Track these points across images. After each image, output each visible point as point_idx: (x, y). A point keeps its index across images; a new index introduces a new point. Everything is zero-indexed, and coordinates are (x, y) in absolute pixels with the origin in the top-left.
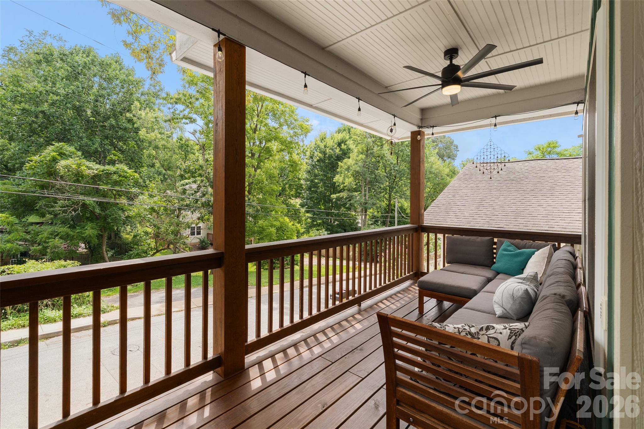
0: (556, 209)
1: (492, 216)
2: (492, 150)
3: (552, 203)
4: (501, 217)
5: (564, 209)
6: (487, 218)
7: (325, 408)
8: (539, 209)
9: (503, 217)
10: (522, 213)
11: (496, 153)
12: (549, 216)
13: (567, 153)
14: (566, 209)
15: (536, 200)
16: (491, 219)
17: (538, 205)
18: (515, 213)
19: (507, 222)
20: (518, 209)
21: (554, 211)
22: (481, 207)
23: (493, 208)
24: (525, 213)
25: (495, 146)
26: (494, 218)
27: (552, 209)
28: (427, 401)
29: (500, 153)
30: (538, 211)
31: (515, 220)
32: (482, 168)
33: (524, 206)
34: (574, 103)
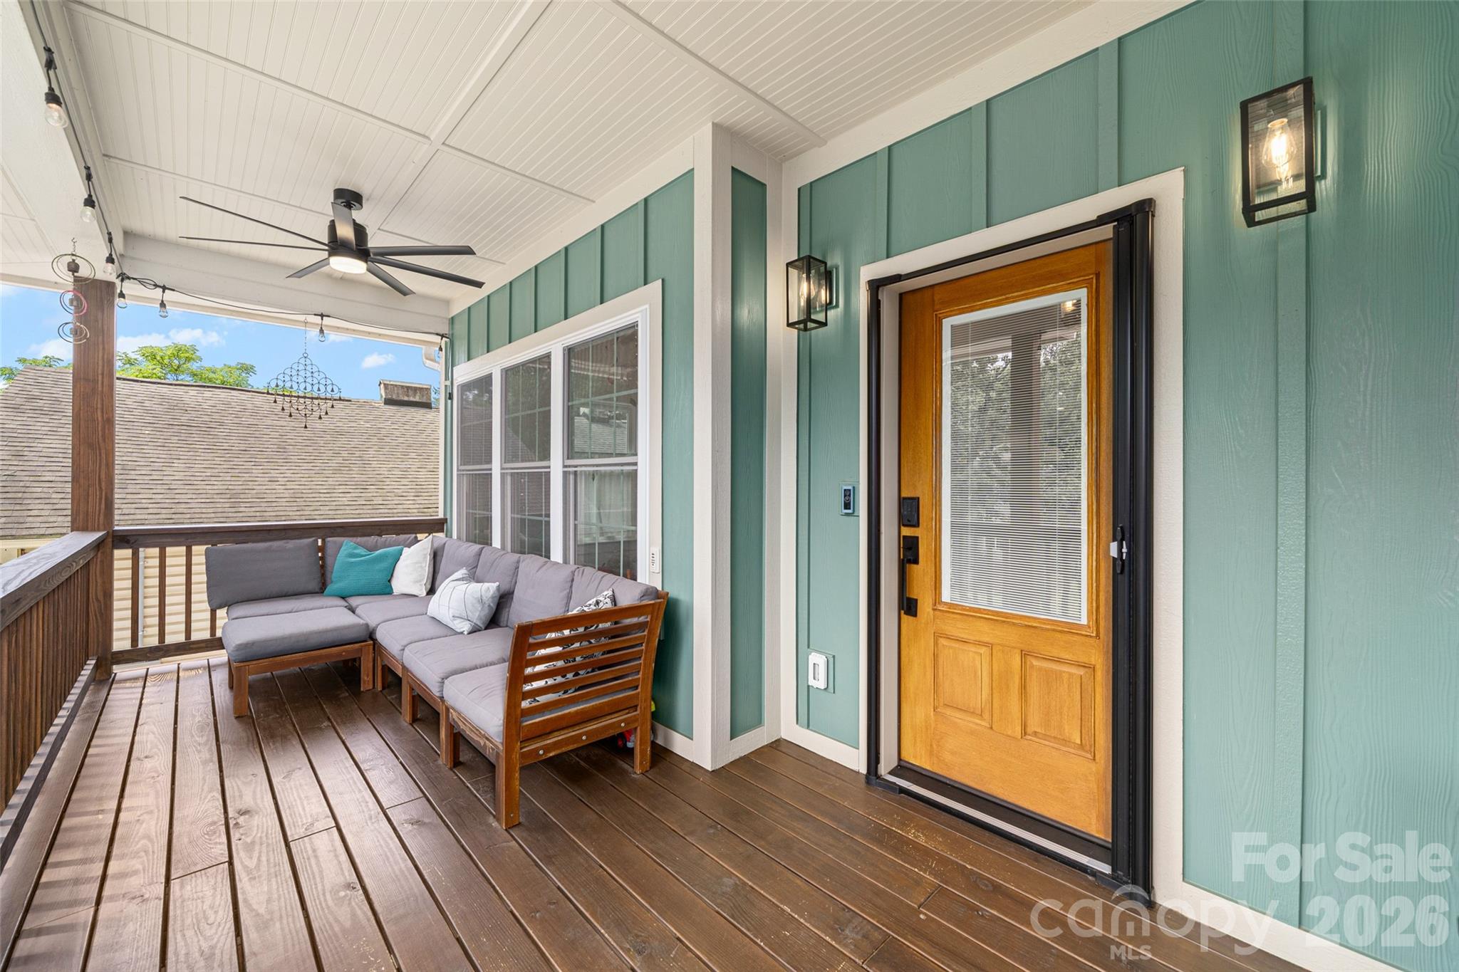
0: (306, 487)
1: (173, 506)
2: (309, 374)
3: (293, 475)
4: (197, 505)
5: (318, 487)
6: (164, 511)
7: (359, 886)
8: (273, 487)
9: (203, 505)
10: (242, 496)
11: (315, 381)
12: (298, 500)
13: (218, 378)
14: (321, 487)
15: (262, 471)
16: (173, 511)
17: (267, 479)
18: (228, 496)
19: (219, 515)
20: (230, 487)
21: (304, 491)
22: (129, 486)
23: (167, 487)
24: (249, 496)
25: (315, 369)
26: (181, 508)
27: (298, 487)
28: (560, 713)
29: (323, 381)
30: (274, 491)
31: (233, 510)
32: (287, 406)
33: (240, 483)
34: (437, 334)
